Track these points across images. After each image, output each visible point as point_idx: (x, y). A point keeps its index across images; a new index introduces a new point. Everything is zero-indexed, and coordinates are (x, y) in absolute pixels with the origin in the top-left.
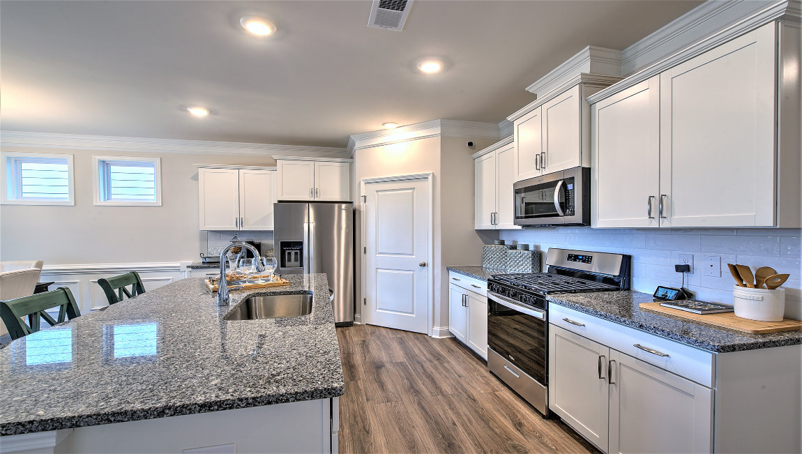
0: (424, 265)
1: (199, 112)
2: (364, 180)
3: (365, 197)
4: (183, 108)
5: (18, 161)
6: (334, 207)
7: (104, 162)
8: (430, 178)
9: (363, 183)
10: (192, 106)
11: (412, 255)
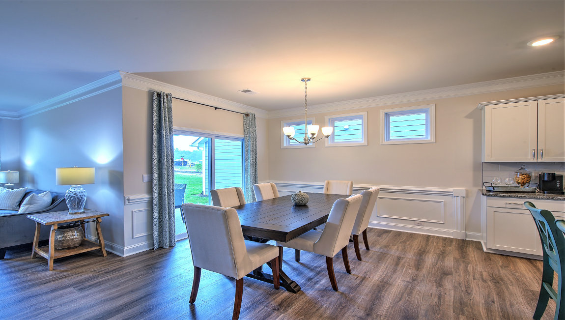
7: (388, 113)
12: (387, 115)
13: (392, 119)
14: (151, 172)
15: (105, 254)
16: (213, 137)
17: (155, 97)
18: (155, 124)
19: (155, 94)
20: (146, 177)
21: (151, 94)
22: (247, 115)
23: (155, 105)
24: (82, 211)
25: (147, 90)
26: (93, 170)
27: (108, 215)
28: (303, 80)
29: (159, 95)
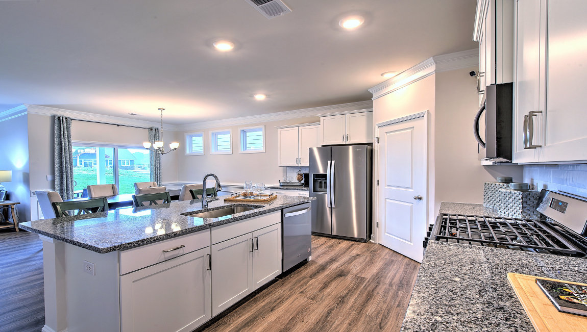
0: (420, 199)
1: (260, 97)
2: (377, 125)
3: (378, 138)
4: (252, 96)
5: (216, 135)
6: (348, 149)
7: (243, 130)
8: (426, 116)
9: (377, 127)
10: (256, 94)
11: (411, 188)
12: (244, 132)
13: (248, 134)
14: (53, 173)
15: (17, 230)
16: (116, 147)
17: (57, 121)
18: (56, 139)
19: (56, 118)
20: (50, 178)
21: (53, 118)
22: (151, 129)
23: (56, 126)
24: (3, 201)
25: (49, 115)
26: (10, 172)
27: (19, 203)
28: (159, 109)
29: (59, 118)
